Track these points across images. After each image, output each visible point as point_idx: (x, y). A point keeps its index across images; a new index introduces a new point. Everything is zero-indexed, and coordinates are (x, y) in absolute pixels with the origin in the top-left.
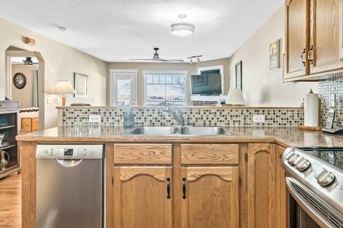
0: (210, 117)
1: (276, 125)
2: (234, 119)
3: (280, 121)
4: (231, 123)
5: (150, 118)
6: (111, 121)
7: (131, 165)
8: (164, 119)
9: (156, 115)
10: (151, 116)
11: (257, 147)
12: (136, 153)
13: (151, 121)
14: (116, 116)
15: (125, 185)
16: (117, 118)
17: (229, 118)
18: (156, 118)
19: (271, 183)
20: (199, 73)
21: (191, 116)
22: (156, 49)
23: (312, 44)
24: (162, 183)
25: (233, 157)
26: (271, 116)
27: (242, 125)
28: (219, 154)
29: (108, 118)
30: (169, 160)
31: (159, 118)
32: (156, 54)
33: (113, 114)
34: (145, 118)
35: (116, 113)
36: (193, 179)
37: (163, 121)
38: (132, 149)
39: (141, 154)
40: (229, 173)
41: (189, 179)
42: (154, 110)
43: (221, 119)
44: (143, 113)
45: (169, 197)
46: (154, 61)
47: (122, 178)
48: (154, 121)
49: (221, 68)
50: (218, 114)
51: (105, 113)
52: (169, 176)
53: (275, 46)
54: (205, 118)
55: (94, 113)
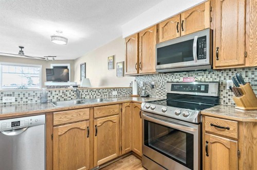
0: (93, 93)
1: (121, 96)
2: (105, 94)
3: (123, 94)
4: (103, 96)
5: (57, 96)
6: (24, 100)
7: (64, 124)
8: (67, 96)
9: (61, 94)
10: (57, 95)
11: (125, 105)
12: (69, 116)
13: (57, 98)
14: (29, 96)
15: (61, 138)
16: (30, 98)
17: (102, 93)
18: (61, 96)
19: (130, 119)
20: (52, 68)
21: (83, 93)
22: (22, 48)
23: (140, 61)
24: (84, 131)
25: (117, 111)
26: (120, 91)
27: (108, 97)
28: (111, 110)
29: (22, 98)
30: (87, 117)
31: (63, 96)
32: (21, 51)
33: (27, 95)
34: (53, 96)
35: (29, 94)
36: (100, 125)
37: (66, 97)
38: (66, 114)
39: (72, 116)
40: (115, 118)
41: (98, 125)
42: (59, 91)
43: (99, 94)
44: (52, 93)
45: (88, 137)
46: (19, 56)
47: (59, 134)
48: (59, 98)
49: (69, 65)
50: (97, 92)
51: (19, 95)
52: (88, 125)
53: (112, 58)
54: (90, 94)
55: (8, 95)
